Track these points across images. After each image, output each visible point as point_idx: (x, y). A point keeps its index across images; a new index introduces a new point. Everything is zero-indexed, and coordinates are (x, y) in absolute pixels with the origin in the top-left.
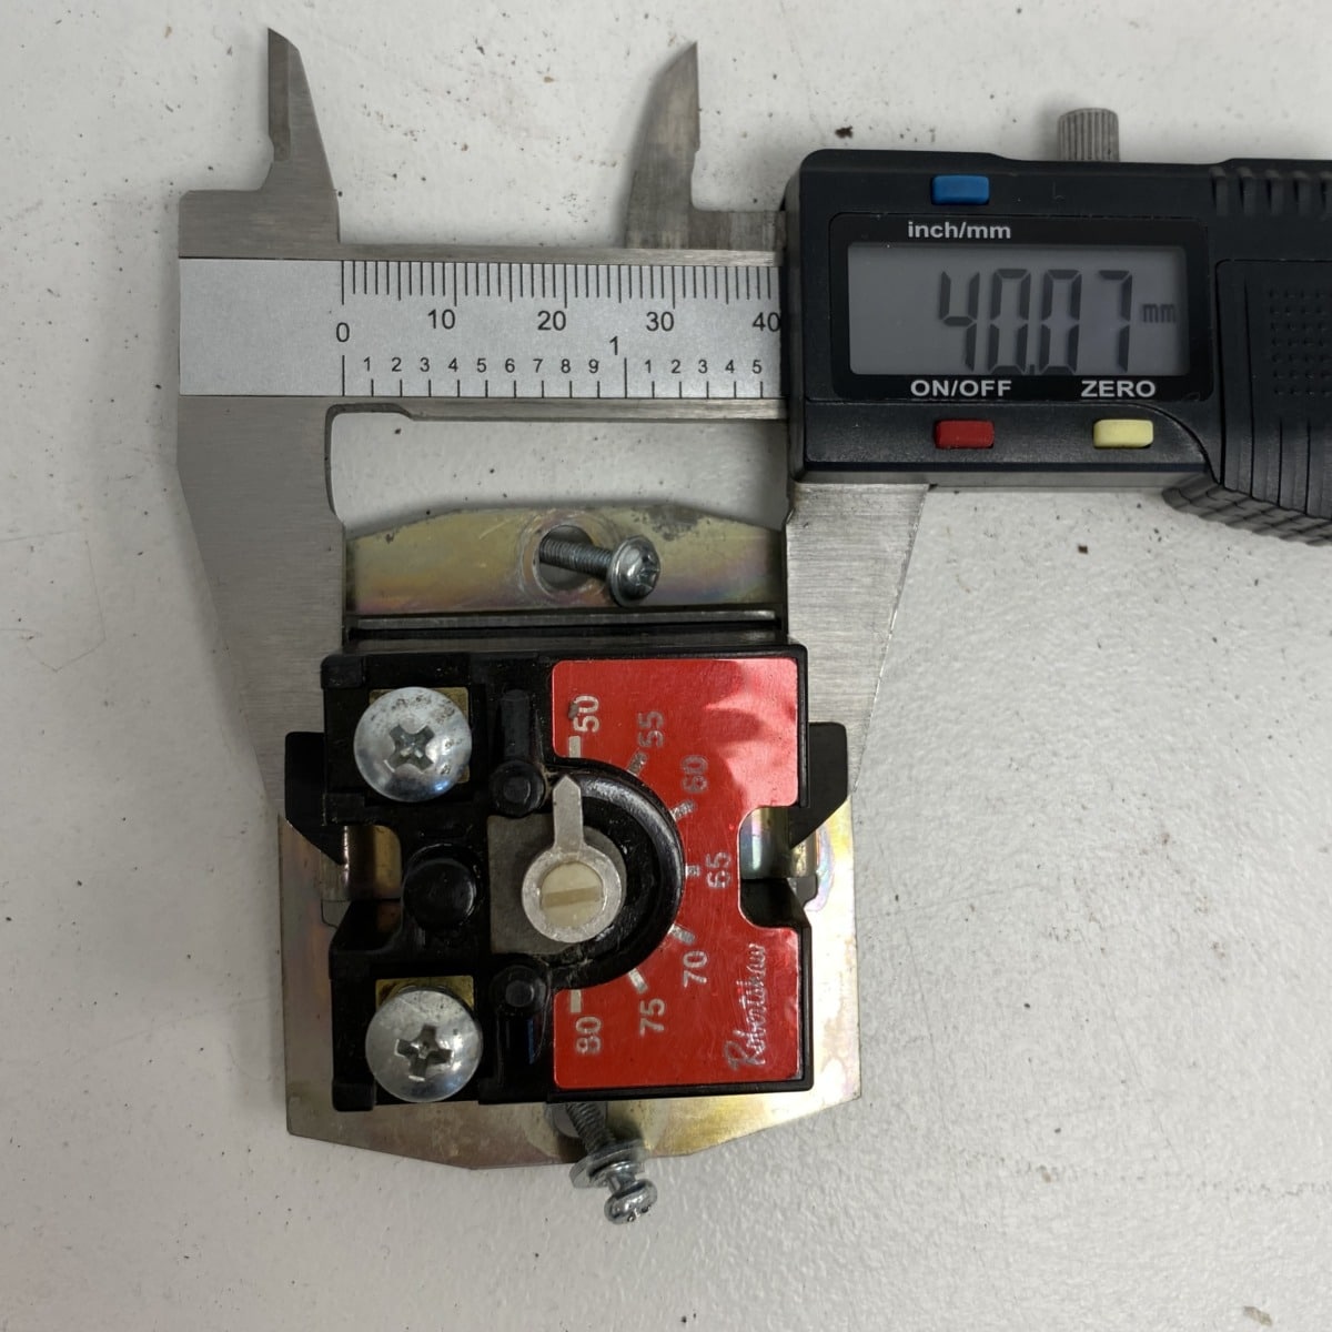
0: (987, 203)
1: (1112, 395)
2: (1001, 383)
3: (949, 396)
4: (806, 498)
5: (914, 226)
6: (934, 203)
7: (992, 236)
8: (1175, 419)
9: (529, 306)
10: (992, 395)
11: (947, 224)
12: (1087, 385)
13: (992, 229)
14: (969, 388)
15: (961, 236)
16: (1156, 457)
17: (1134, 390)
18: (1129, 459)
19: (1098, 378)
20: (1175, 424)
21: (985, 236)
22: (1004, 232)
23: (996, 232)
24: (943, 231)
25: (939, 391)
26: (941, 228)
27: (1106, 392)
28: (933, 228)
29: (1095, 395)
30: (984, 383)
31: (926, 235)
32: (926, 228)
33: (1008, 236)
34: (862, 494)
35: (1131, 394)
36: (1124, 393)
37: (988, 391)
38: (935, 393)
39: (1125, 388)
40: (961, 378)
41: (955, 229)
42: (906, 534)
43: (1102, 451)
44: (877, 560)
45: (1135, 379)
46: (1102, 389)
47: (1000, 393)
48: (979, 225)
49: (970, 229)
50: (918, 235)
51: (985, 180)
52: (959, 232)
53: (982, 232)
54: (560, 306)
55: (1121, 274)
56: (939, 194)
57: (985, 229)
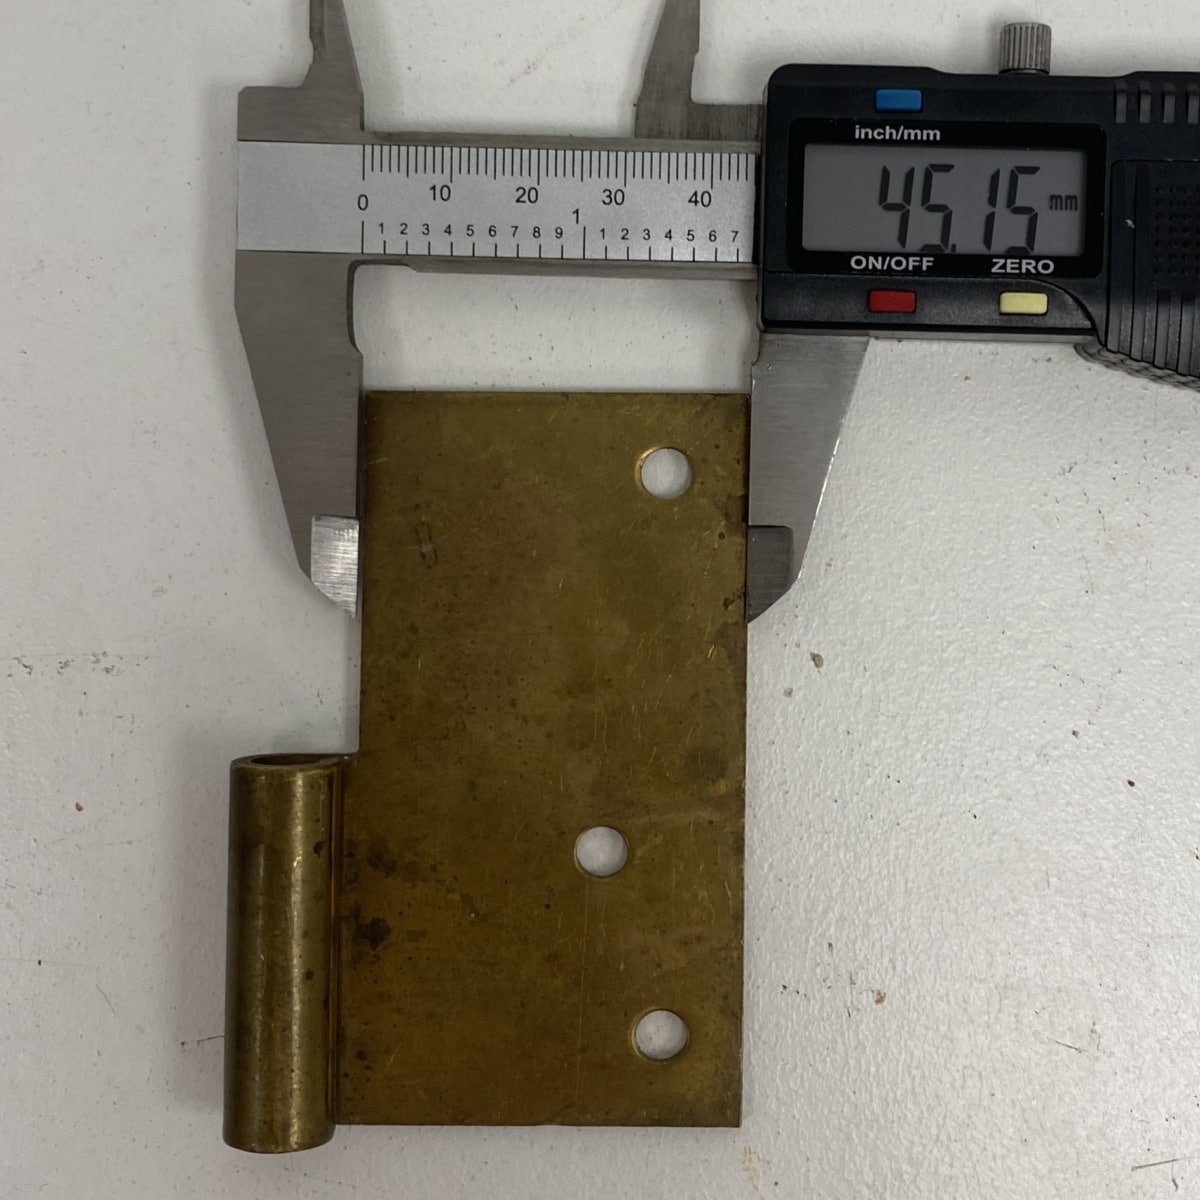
0: (921, 111)
1: (1017, 271)
5: (860, 129)
6: (878, 111)
7: (925, 138)
8: (1067, 292)
9: (508, 184)
11: (888, 128)
12: (996, 263)
13: (925, 132)
15: (898, 138)
16: (1050, 322)
17: (1036, 268)
18: (1029, 323)
19: (1006, 257)
20: (1068, 296)
21: (919, 138)
22: (935, 135)
23: (928, 135)
24: (884, 134)
26: (882, 131)
27: (1012, 268)
28: (876, 132)
29: (1003, 271)
31: (870, 137)
32: (870, 131)
33: (938, 138)
35: (1033, 271)
36: (1027, 270)
39: (1028, 265)
41: (894, 132)
43: (1006, 317)
45: (1038, 259)
46: (1009, 266)
48: (914, 129)
49: (906, 132)
50: (863, 137)
51: (919, 93)
52: (897, 134)
53: (916, 135)
54: (535, 185)
55: (1033, 170)
56: (881, 104)
57: (919, 132)
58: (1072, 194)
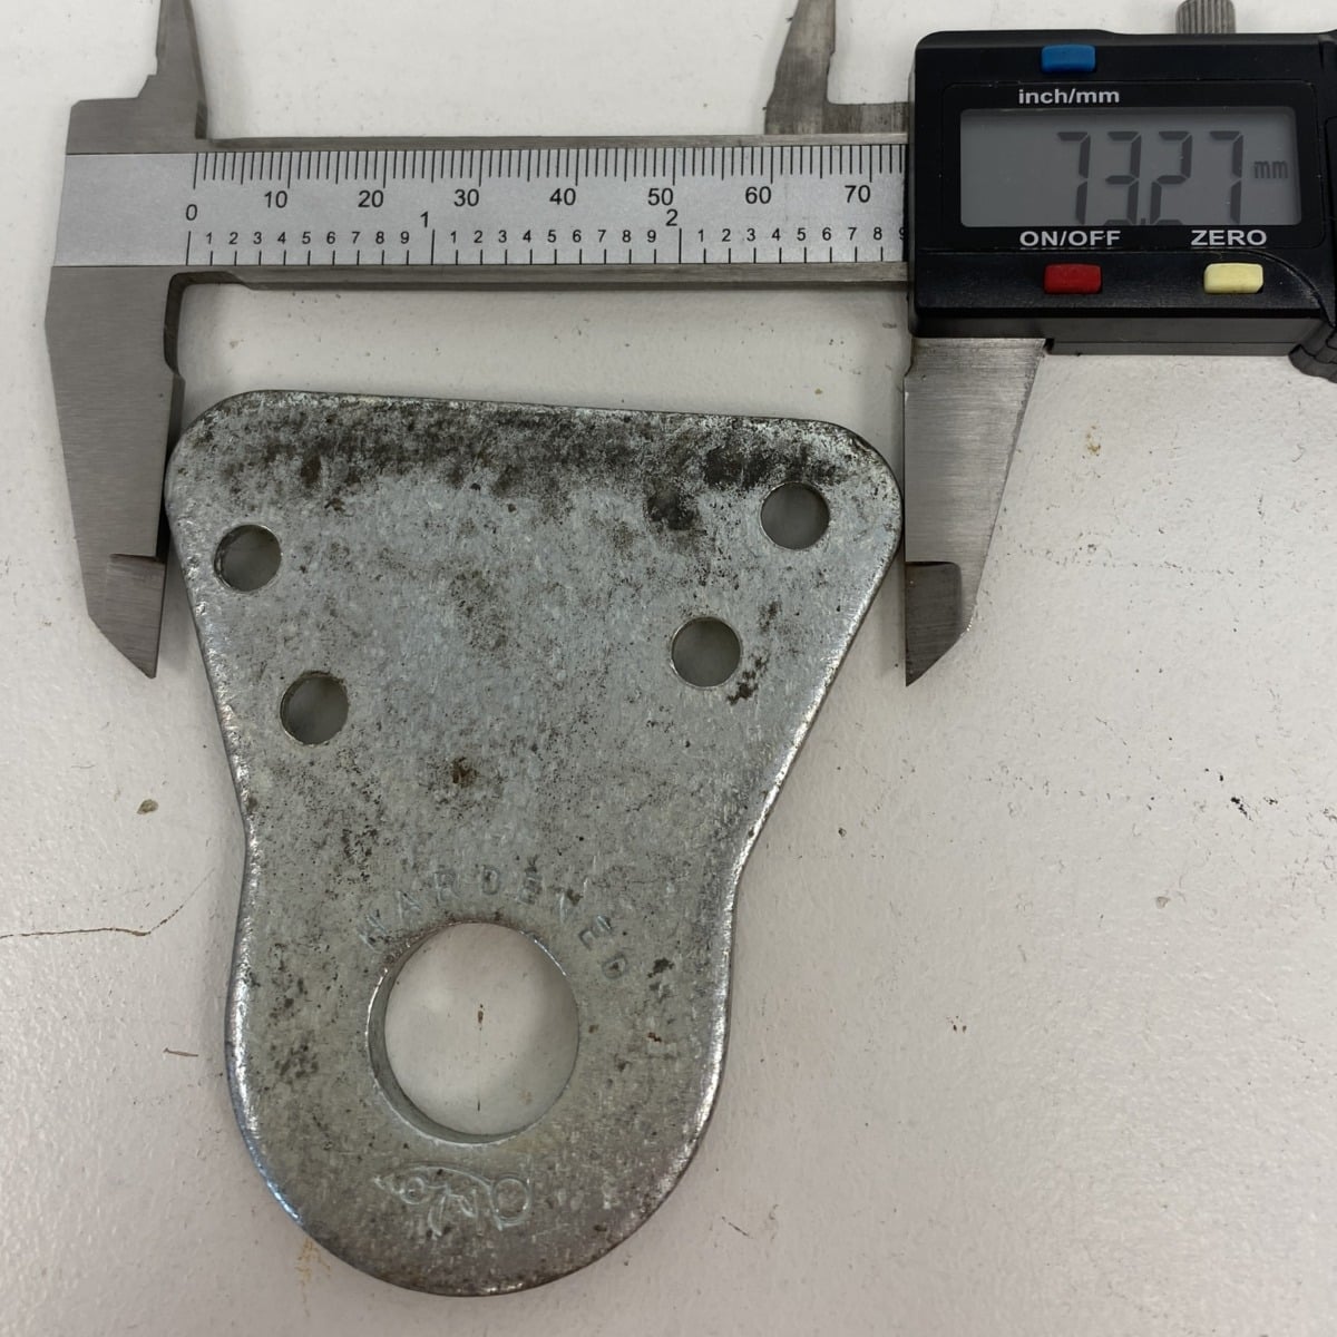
0: (1095, 70)
1: (1223, 243)
2: (1109, 233)
3: (1058, 245)
4: (925, 352)
5: (1025, 93)
6: (1043, 71)
7: (1101, 100)
9: (351, 187)
10: (1101, 243)
11: (1057, 91)
12: (1197, 235)
13: (1101, 94)
14: (1078, 238)
15: (1070, 101)
16: (1263, 303)
17: (1246, 239)
19: (1209, 228)
21: (1094, 100)
22: (1113, 96)
23: (1105, 96)
24: (1053, 97)
25: (1047, 241)
26: (1050, 94)
27: (1216, 240)
28: (1043, 95)
29: (1206, 243)
30: (1092, 233)
31: (1037, 101)
32: (1036, 95)
33: (1117, 100)
34: (978, 348)
35: (1242, 242)
36: (1235, 241)
37: (1096, 241)
38: (1044, 243)
39: (1235, 236)
40: (1070, 229)
41: (1065, 95)
42: (1022, 385)
44: (993, 409)
45: (1247, 229)
46: (1212, 238)
47: (1109, 243)
48: (1088, 91)
49: (1079, 94)
50: (1028, 101)
51: (1093, 49)
52: (1068, 98)
53: (1091, 97)
54: (379, 186)
56: (1046, 64)
57: (1094, 94)
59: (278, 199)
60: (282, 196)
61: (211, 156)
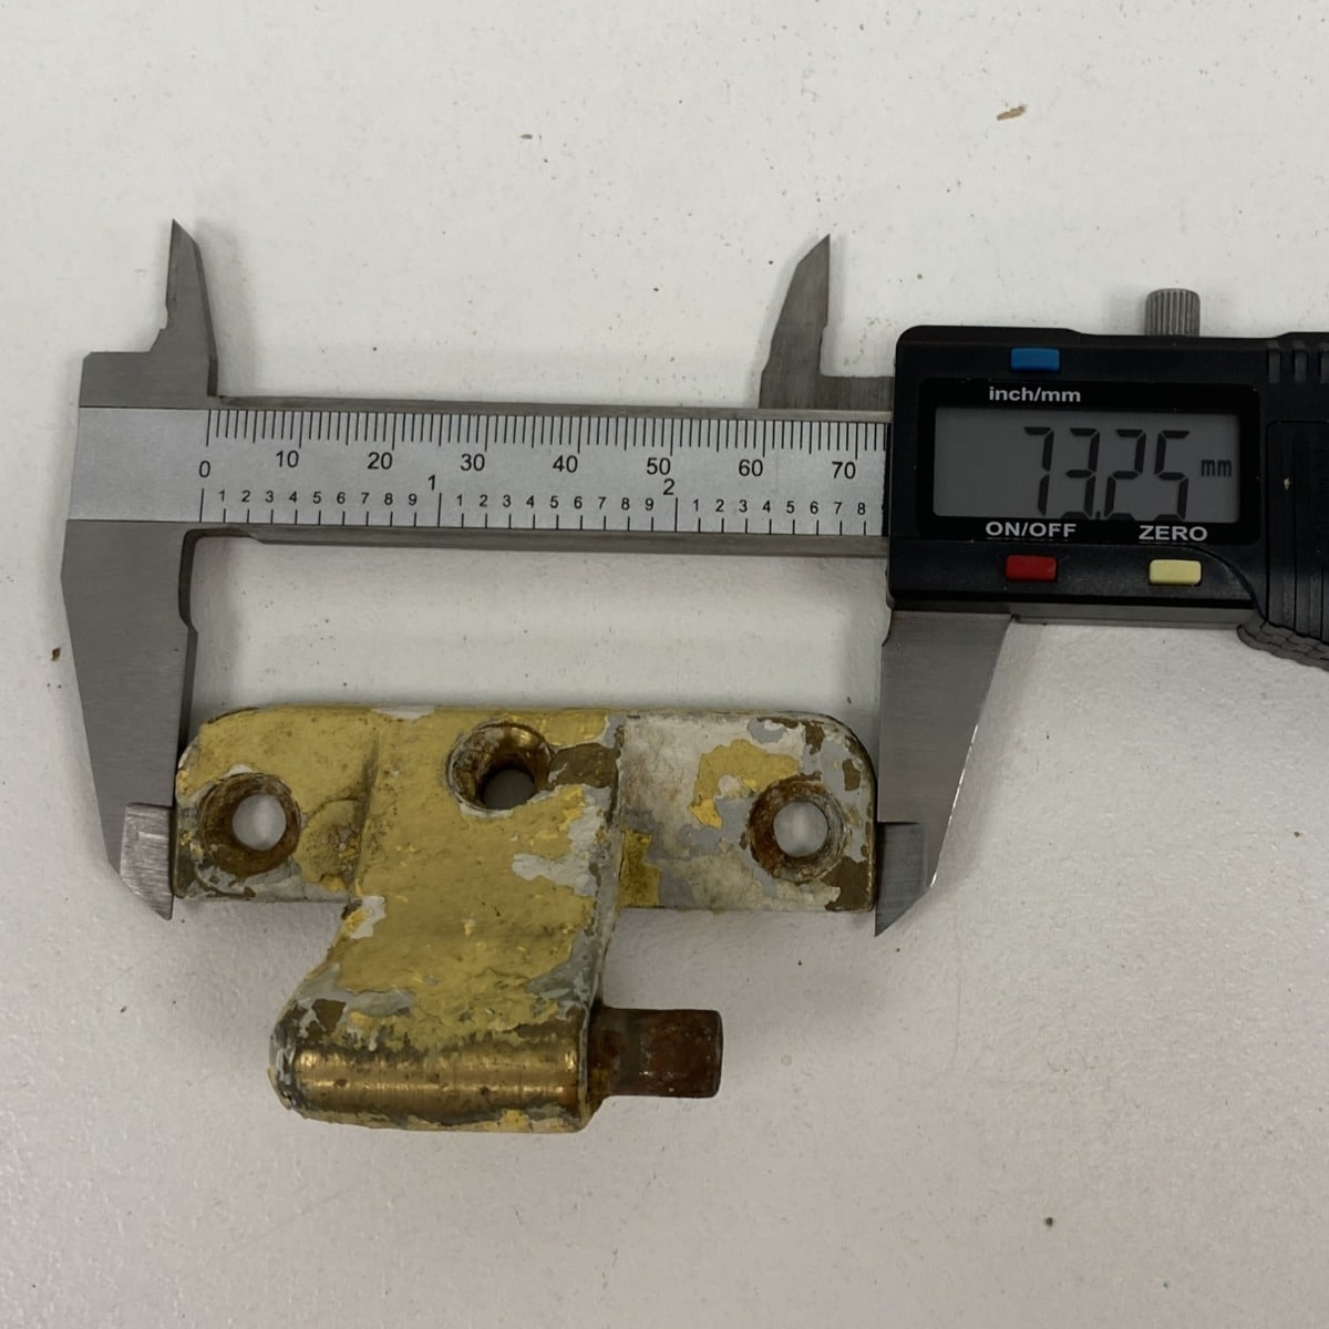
0: (1059, 371)
1: (1167, 538)
2: (1066, 526)
3: (1020, 536)
5: (995, 390)
6: (1012, 370)
7: (1064, 399)
8: (1222, 560)
9: (361, 449)
10: (1059, 535)
11: (1024, 389)
12: (1145, 530)
13: (1064, 394)
14: (1038, 530)
15: (1036, 400)
16: (1205, 593)
17: (1187, 535)
18: (1183, 595)
19: (1154, 523)
20: (1224, 565)
21: (1058, 399)
22: (1075, 397)
23: (1068, 396)
24: (1021, 395)
25: (1010, 531)
26: (1018, 392)
27: (1162, 535)
28: (1011, 393)
29: (1152, 538)
30: (1051, 525)
31: (1005, 398)
32: (1005, 392)
35: (1185, 538)
36: (1178, 537)
37: (1054, 533)
38: (1007, 533)
39: (1178, 532)
40: (1031, 521)
41: (1031, 393)
43: (1156, 588)
45: (1189, 526)
46: (1158, 533)
47: (1066, 535)
48: (1052, 391)
49: (1044, 393)
50: (998, 398)
51: (1057, 352)
52: (1034, 396)
53: (1054, 396)
54: (389, 449)
55: (1182, 435)
56: (1015, 364)
57: (1058, 394)
58: (1224, 458)
59: (289, 459)
60: (293, 455)
61: (224, 413)
